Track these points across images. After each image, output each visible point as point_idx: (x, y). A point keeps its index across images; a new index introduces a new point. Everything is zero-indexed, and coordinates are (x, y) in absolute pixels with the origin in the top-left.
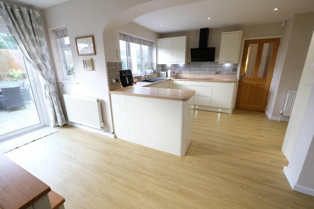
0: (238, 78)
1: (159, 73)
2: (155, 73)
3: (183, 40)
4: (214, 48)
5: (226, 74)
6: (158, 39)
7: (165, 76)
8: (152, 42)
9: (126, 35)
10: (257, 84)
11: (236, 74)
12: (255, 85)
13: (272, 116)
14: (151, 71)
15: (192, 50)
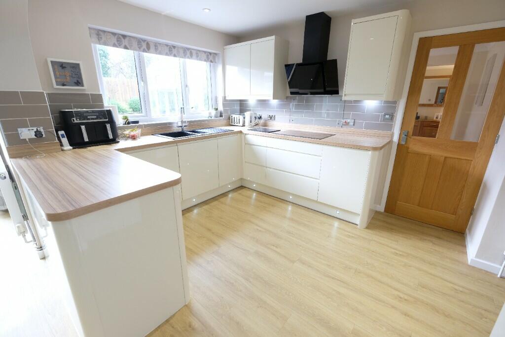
0: (396, 139)
1: (231, 117)
2: (221, 116)
3: (268, 44)
4: (335, 61)
5: (368, 127)
6: (225, 47)
7: (241, 124)
8: (216, 54)
9: (124, 36)
10: (446, 158)
11: (390, 127)
12: (443, 159)
13: (477, 256)
14: (210, 113)
15: (288, 67)
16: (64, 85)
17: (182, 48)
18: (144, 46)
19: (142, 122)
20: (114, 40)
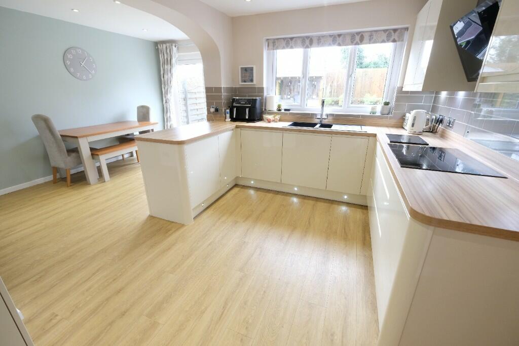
1: (405, 115)
9: (292, 39)
14: (373, 108)
16: (245, 82)
17: (348, 34)
18: (307, 42)
19: (293, 110)
20: (284, 43)
